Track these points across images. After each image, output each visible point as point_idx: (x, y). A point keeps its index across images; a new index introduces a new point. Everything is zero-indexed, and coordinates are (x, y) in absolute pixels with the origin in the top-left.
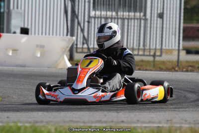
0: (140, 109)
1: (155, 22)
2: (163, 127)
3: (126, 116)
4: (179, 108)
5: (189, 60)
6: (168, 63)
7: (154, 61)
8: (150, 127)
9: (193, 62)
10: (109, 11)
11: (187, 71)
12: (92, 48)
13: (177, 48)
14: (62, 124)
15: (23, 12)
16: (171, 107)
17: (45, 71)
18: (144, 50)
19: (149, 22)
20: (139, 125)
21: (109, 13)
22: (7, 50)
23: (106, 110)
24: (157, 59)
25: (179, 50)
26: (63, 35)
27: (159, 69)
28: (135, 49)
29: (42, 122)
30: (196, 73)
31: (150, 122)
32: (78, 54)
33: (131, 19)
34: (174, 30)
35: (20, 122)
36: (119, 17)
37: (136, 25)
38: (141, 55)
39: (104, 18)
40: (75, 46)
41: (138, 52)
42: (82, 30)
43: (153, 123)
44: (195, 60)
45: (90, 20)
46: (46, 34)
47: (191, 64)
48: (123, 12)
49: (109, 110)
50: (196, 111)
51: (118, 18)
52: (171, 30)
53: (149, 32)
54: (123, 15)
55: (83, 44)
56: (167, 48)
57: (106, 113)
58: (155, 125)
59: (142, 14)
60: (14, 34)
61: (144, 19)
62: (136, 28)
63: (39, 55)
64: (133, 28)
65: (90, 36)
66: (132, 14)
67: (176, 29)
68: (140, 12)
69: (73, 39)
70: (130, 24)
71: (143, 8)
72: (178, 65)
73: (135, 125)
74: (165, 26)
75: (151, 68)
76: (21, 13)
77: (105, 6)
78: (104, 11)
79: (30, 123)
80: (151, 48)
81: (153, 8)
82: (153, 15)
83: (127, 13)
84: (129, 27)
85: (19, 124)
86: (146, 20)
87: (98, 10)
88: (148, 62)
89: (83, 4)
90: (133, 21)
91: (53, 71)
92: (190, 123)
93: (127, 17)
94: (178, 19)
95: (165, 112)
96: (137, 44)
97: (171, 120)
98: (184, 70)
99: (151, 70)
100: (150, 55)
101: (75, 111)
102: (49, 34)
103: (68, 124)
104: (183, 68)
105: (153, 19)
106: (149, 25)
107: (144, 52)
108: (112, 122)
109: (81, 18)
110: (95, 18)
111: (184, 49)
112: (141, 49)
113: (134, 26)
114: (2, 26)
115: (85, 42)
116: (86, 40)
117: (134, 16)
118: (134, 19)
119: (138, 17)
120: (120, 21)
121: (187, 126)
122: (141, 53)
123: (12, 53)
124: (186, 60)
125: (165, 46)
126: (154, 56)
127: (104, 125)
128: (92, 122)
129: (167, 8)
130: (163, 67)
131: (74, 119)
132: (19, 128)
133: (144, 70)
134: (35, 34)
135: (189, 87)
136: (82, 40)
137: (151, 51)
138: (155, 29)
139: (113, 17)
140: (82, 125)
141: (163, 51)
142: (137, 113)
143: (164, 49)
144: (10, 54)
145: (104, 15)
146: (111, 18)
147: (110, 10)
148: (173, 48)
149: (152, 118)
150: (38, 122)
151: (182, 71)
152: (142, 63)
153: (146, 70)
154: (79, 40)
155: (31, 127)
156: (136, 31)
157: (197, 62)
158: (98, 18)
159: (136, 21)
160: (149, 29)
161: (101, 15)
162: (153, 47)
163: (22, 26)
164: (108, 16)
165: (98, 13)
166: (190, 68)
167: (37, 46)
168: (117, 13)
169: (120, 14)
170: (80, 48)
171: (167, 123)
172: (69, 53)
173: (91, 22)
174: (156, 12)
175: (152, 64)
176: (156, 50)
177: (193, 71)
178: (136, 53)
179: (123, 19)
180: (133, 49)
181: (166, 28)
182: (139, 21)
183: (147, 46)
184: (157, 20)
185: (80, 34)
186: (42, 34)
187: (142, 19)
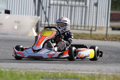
0: (80, 63)
1: (92, 8)
2: (95, 74)
3: (71, 67)
4: (106, 63)
5: (113, 34)
6: (100, 36)
7: (91, 34)
8: (87, 74)
9: (116, 35)
11: (112, 41)
12: (51, 25)
13: (106, 26)
14: (30, 70)
16: (101, 62)
17: (20, 38)
18: (85, 27)
19: (88, 8)
20: (80, 72)
23: (59, 63)
24: (93, 32)
25: (107, 27)
26: (32, 15)
27: (94, 39)
28: (79, 26)
29: (17, 68)
30: (118, 42)
31: (87, 71)
33: (77, 6)
34: (104, 14)
35: (3, 68)
36: (69, 5)
37: (80, 10)
38: (83, 30)
39: (59, 5)
40: (40, 23)
41: (81, 28)
42: (45, 13)
43: (89, 71)
45: (50, 6)
46: (21, 14)
47: (115, 37)
48: (72, 1)
49: (61, 63)
50: (117, 65)
51: (68, 6)
52: (102, 14)
53: (88, 15)
54: (72, 4)
55: (45, 21)
56: (100, 26)
57: (58, 65)
58: (90, 73)
59: (84, 3)
60: (0, 14)
62: (80, 12)
63: (16, 28)
64: (78, 12)
65: (50, 16)
66: (77, 3)
67: (105, 13)
68: (83, 1)
69: (38, 18)
70: (76, 9)
72: (106, 37)
73: (77, 72)
74: (98, 11)
75: (89, 38)
79: (9, 69)
82: (91, 4)
83: (74, 3)
84: (76, 11)
86: (86, 7)
87: (55, 0)
88: (87, 34)
90: (78, 7)
91: (25, 38)
92: (113, 72)
93: (74, 5)
94: (107, 7)
95: (97, 65)
96: (80, 23)
97: (100, 70)
98: (110, 40)
100: (88, 30)
101: (38, 63)
102: (23, 14)
103: (33, 71)
104: (110, 39)
105: (91, 6)
106: (88, 10)
107: (85, 28)
108: (62, 70)
109: (44, 4)
110: (53, 5)
111: (110, 27)
112: (83, 26)
115: (46, 20)
117: (79, 4)
118: (79, 6)
119: (82, 5)
121: (111, 74)
122: (83, 28)
124: (111, 34)
125: (99, 24)
126: (91, 30)
127: (57, 71)
128: (49, 70)
129: (100, 0)
130: (97, 38)
131: (38, 68)
133: (84, 39)
134: (14, 14)
135: (113, 50)
136: (44, 19)
137: (89, 27)
138: (92, 13)
140: (43, 71)
143: (98, 27)
145: (59, 3)
146: (64, 6)
148: (104, 26)
149: (88, 68)
150: (14, 69)
151: (109, 41)
152: (83, 35)
153: (86, 39)
154: (42, 19)
155: (9, 71)
156: (79, 14)
157: (119, 35)
158: (55, 5)
159: (80, 8)
160: (88, 13)
161: (57, 3)
162: (90, 25)
163: (6, 9)
164: (62, 4)
165: (55, 2)
166: (114, 39)
167: (15, 22)
168: (68, 3)
169: (70, 3)
170: (43, 24)
171: (98, 72)
172: (36, 27)
173: (51, 8)
174: (93, 2)
175: (90, 36)
176: (92, 27)
177: (116, 41)
178: (79, 28)
179: (72, 6)
180: (78, 26)
181: (99, 13)
182: (82, 8)
183: (86, 24)
184: (94, 8)
185: (44, 15)
186: (19, 14)
187: (84, 6)
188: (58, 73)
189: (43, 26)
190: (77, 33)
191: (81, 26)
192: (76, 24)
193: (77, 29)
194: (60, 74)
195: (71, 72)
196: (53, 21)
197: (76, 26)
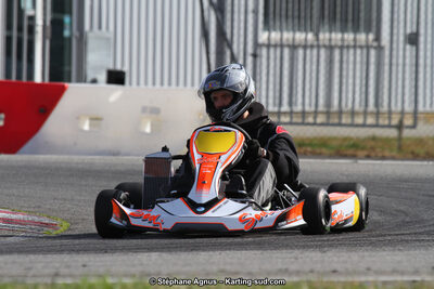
0: (371, 244)
1: (401, 53)
2: (423, 281)
3: (342, 259)
6: (431, 142)
7: (400, 138)
8: (396, 282)
10: (299, 30)
15: (112, 36)
18: (378, 114)
19: (387, 52)
20: (371, 279)
21: (300, 36)
22: (78, 118)
23: (297, 247)
24: (407, 133)
27: (410, 156)
28: (358, 113)
31: (394, 272)
33: (348, 47)
35: (112, 276)
36: (321, 43)
37: (358, 59)
38: (371, 126)
39: (289, 46)
41: (365, 118)
43: (402, 273)
45: (258, 52)
46: (162, 84)
48: (330, 32)
49: (305, 247)
51: (318, 47)
53: (386, 75)
54: (330, 40)
56: (428, 109)
57: (296, 252)
58: (406, 278)
59: (371, 37)
60: (94, 85)
61: (375, 48)
62: (358, 66)
63: (148, 129)
64: (351, 66)
66: (349, 36)
68: (368, 31)
70: (345, 58)
71: (374, 23)
73: (363, 279)
74: (421, 61)
75: (394, 153)
76: (108, 39)
77: (290, 20)
78: (288, 30)
79: (133, 276)
80: (393, 108)
81: (395, 24)
82: (395, 38)
83: (339, 36)
84: (345, 66)
85: (110, 281)
86: (380, 48)
87: (275, 30)
88: (387, 141)
89: (242, 17)
90: (351, 51)
93: (339, 43)
95: (427, 249)
96: (361, 102)
99: (393, 158)
100: (390, 126)
101: (230, 249)
102: (170, 84)
105: (395, 46)
106: (387, 60)
108: (312, 271)
109: (237, 47)
110: (268, 46)
112: (372, 113)
113: (355, 62)
114: (66, 68)
117: (355, 40)
118: (355, 47)
119: (363, 43)
120: (323, 52)
122: (370, 120)
123: (90, 125)
125: (424, 106)
126: (400, 127)
127: (295, 279)
128: (269, 273)
129: (426, 24)
130: (421, 151)
131: (228, 268)
133: (377, 158)
134: (138, 84)
137: (393, 116)
138: (400, 68)
139: (309, 43)
141: (420, 116)
142: (366, 254)
143: (422, 113)
144: (86, 127)
145: (288, 40)
146: (305, 47)
147: (303, 28)
149: (399, 262)
150: (148, 275)
152: (372, 143)
153: (384, 158)
155: (135, 286)
156: (358, 74)
158: (275, 46)
159: (358, 51)
160: (387, 68)
161: (281, 39)
162: (396, 107)
163: (111, 67)
164: (297, 42)
165: (275, 36)
167: (144, 110)
168: (317, 35)
169: (324, 36)
173: (261, 56)
174: (402, 31)
175: (396, 144)
176: (403, 113)
178: (359, 120)
179: (330, 48)
180: (353, 113)
181: (425, 67)
182: (365, 51)
183: (382, 106)
184: (404, 50)
186: (154, 84)
187: (372, 47)
188: (297, 285)
190: (351, 139)
191: (365, 113)
192: (346, 105)
193: (352, 125)
195: (342, 279)
196: (271, 101)
197: (347, 113)
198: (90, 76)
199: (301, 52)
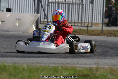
0: (79, 57)
1: (88, 6)
2: (93, 67)
3: (70, 61)
4: (102, 57)
5: (108, 29)
6: (96, 31)
7: (87, 30)
12: (50, 21)
13: (101, 22)
16: (98, 56)
17: (21, 34)
18: (81, 23)
19: (85, 6)
20: (78, 66)
23: (58, 57)
25: (103, 23)
26: (32, 13)
27: (90, 34)
29: (19, 63)
30: (113, 37)
31: (85, 64)
32: (41, 25)
33: (74, 4)
34: (100, 11)
36: (66, 3)
37: (77, 7)
38: (80, 26)
39: (57, 3)
40: (39, 20)
41: (78, 24)
42: (44, 10)
43: (87, 65)
44: (112, 30)
45: (49, 4)
46: (22, 12)
47: (110, 32)
49: (60, 58)
50: (113, 59)
51: (66, 4)
52: (98, 11)
53: (84, 12)
54: (69, 2)
55: (44, 18)
56: (95, 22)
57: (58, 59)
59: (80, 1)
60: (3, 12)
61: (81, 4)
62: (76, 9)
63: (17, 25)
64: (75, 9)
65: (48, 14)
66: (74, 1)
67: (101, 10)
69: (38, 15)
70: (73, 7)
72: (102, 33)
73: (76, 66)
74: (94, 8)
75: (86, 34)
79: (12, 63)
80: (86, 21)
82: (87, 2)
84: (73, 9)
85: (6, 64)
86: (83, 5)
88: (84, 30)
90: (75, 5)
91: (26, 35)
92: (109, 65)
93: (71, 3)
95: (94, 59)
96: (77, 20)
97: (98, 63)
98: (106, 35)
100: (85, 26)
101: (39, 58)
102: (24, 12)
103: (35, 65)
105: (87, 4)
106: (84, 8)
108: (62, 63)
109: (43, 3)
110: (52, 3)
113: (76, 8)
115: (45, 17)
116: (46, 17)
117: (76, 2)
118: (76, 4)
119: (78, 3)
120: (67, 5)
121: (107, 67)
123: (1, 23)
124: (106, 29)
125: (94, 21)
126: (88, 27)
127: (57, 65)
128: (50, 64)
130: (93, 33)
131: (39, 62)
132: (5, 66)
133: (81, 35)
134: (15, 12)
135: (109, 45)
136: (44, 16)
137: (86, 23)
138: (88, 10)
139: (63, 2)
140: (44, 65)
141: (93, 24)
142: (77, 60)
145: (57, 1)
146: (62, 3)
148: (99, 22)
149: (86, 62)
151: (105, 36)
152: (80, 31)
153: (83, 35)
154: (42, 16)
155: (12, 66)
156: (76, 11)
158: (54, 3)
159: (77, 5)
160: (84, 10)
161: (55, 1)
163: (8, 7)
164: (60, 2)
166: (109, 34)
167: (16, 19)
168: (65, 0)
169: (67, 1)
170: (42, 21)
171: (95, 65)
172: (35, 24)
173: (50, 6)
175: (86, 31)
176: (88, 23)
177: (111, 36)
178: (76, 24)
179: (69, 4)
180: (75, 23)
181: (95, 10)
182: (78, 5)
183: (83, 21)
185: (43, 13)
186: (19, 12)
187: (80, 4)
188: (58, 67)
189: (42, 23)
190: (74, 30)
192: (73, 20)
193: (74, 26)
194: (60, 68)
195: (70, 66)
197: (73, 22)
198: (2, 9)
199: (61, 5)
